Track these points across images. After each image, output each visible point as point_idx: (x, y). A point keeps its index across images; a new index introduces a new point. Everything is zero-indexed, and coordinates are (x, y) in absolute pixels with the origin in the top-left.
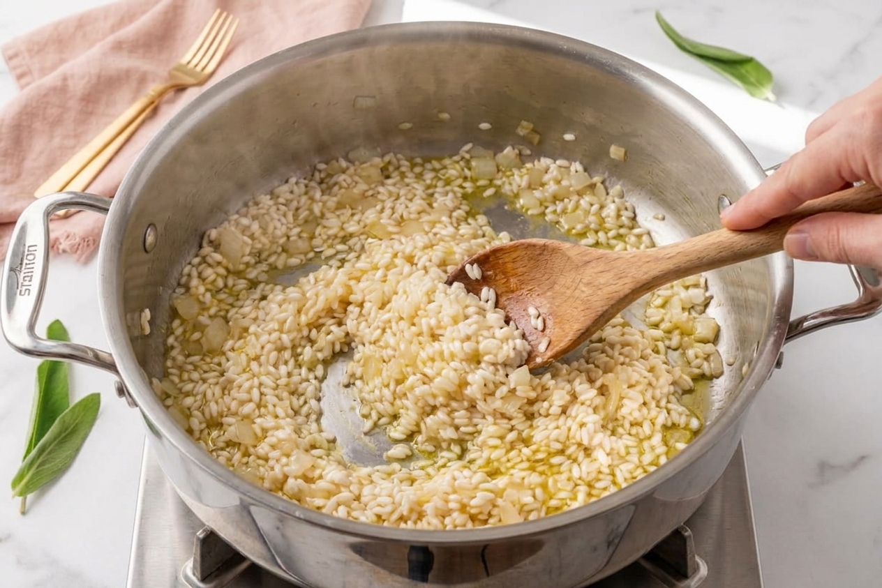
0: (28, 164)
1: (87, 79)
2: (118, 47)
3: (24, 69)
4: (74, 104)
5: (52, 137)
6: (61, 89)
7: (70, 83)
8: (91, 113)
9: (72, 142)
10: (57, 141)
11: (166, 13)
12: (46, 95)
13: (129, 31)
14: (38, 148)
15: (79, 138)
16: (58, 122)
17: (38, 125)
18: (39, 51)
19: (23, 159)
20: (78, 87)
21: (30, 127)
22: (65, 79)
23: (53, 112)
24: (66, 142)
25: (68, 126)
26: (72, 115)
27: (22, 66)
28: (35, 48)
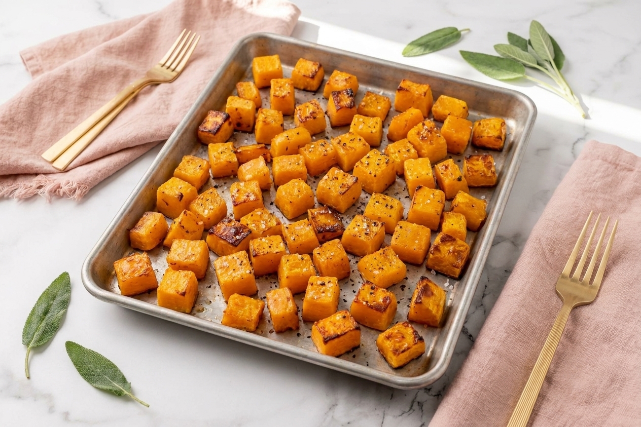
0: (38, 133)
1: (84, 73)
2: (109, 51)
3: (38, 67)
4: (75, 90)
5: (57, 114)
6: (65, 78)
7: (72, 73)
8: (87, 97)
9: (72, 118)
10: (61, 116)
11: (145, 29)
12: (54, 81)
13: (117, 40)
14: (47, 120)
15: (77, 115)
16: (63, 102)
17: (47, 104)
18: (49, 56)
19: (34, 129)
20: (79, 77)
21: (40, 105)
22: (68, 71)
24: (68, 117)
25: (70, 105)
26: (72, 98)
27: (36, 65)
28: (47, 54)
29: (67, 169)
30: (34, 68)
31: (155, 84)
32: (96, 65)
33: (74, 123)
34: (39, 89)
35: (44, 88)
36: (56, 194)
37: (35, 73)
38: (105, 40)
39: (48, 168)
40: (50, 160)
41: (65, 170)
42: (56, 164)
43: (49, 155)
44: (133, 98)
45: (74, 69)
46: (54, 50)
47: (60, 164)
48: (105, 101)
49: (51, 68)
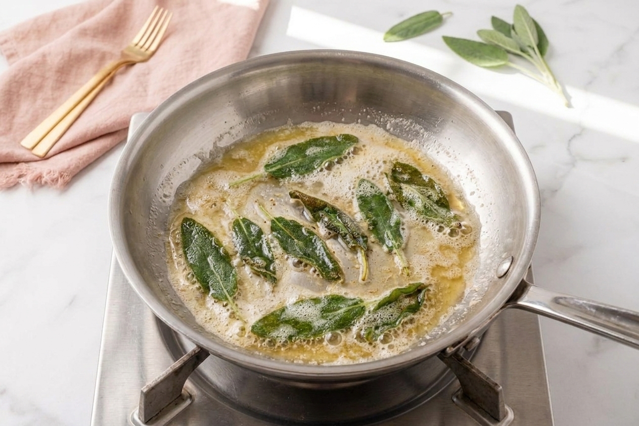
0: (18, 120)
1: (60, 57)
2: (83, 33)
3: (12, 51)
4: (51, 76)
5: (35, 101)
6: (42, 62)
7: (49, 59)
8: (64, 82)
9: (49, 104)
10: (39, 102)
11: (119, 8)
12: (31, 68)
13: (90, 22)
14: (25, 109)
15: (55, 102)
16: (40, 88)
17: (24, 91)
18: (23, 39)
19: (13, 117)
20: (55, 61)
21: (18, 92)
22: (44, 56)
23: (36, 81)
24: (46, 103)
25: (47, 92)
26: (50, 83)
27: (9, 49)
28: (21, 36)
29: (47, 156)
30: (8, 53)
31: (131, 64)
32: (71, 50)
33: (52, 108)
34: (15, 76)
35: (21, 75)
36: (38, 182)
37: (10, 56)
38: (79, 21)
39: (28, 155)
40: (29, 146)
41: (45, 157)
42: (35, 151)
43: (28, 142)
44: (109, 80)
45: (50, 54)
46: (29, 32)
47: (41, 150)
48: (81, 85)
49: (26, 52)
